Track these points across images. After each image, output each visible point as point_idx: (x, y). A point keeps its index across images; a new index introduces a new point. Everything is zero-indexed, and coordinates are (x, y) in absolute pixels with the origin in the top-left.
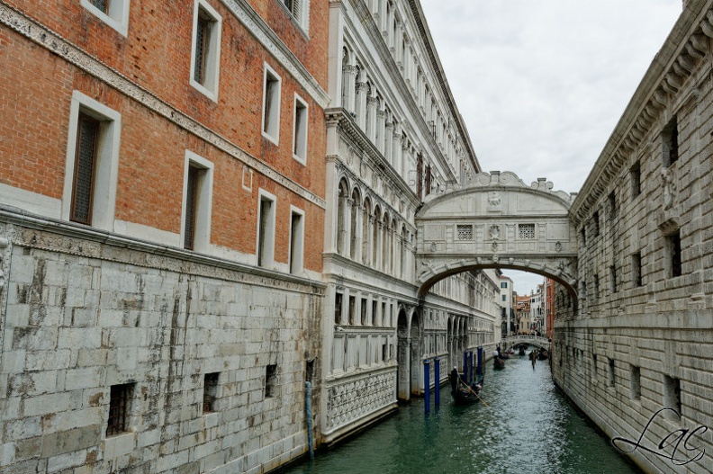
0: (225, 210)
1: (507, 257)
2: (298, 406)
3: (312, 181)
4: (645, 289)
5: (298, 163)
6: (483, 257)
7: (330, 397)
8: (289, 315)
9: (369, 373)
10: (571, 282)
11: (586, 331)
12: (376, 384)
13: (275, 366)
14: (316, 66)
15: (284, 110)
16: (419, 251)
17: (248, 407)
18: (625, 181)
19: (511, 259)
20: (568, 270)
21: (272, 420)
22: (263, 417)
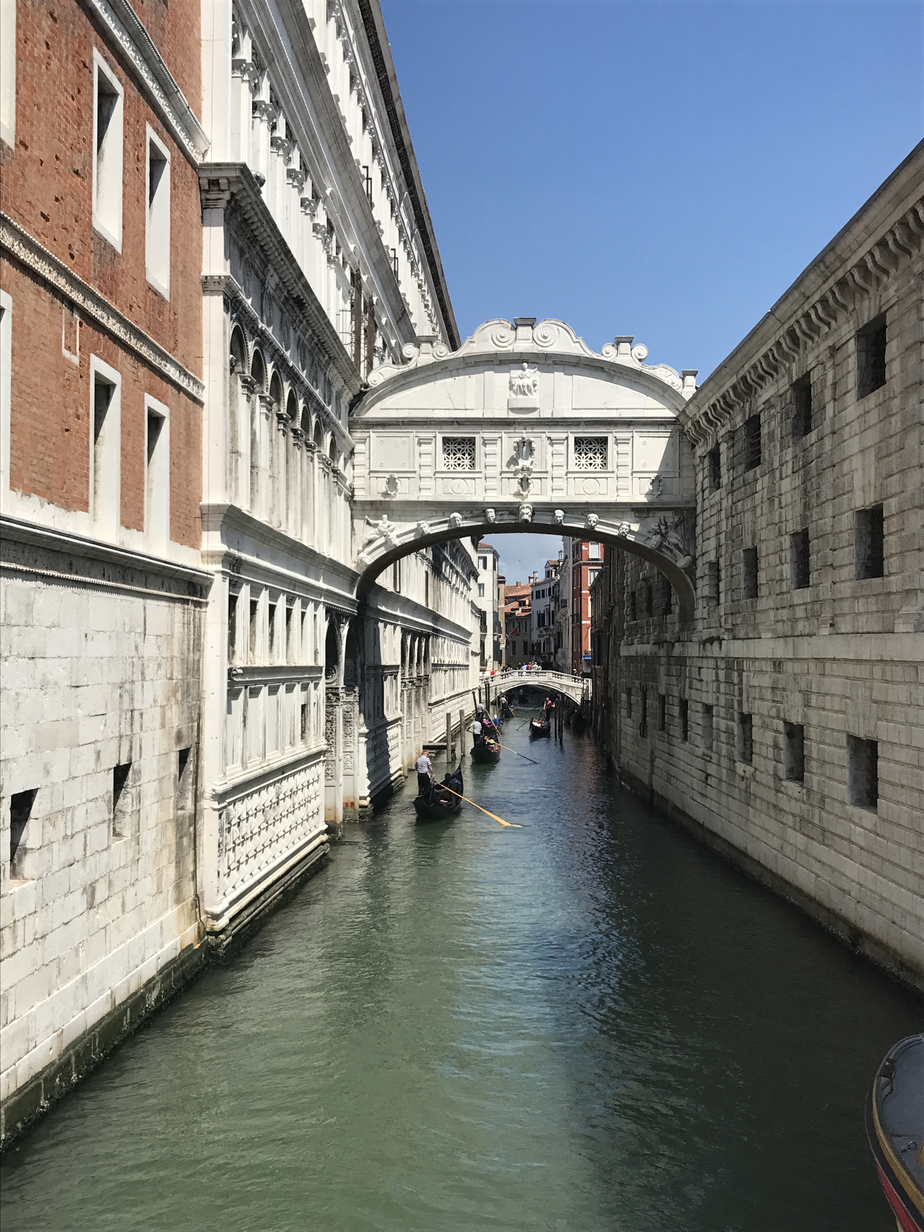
0: (34, 409)
1: (549, 508)
2: (166, 852)
3: (180, 337)
4: (895, 582)
5: (156, 293)
6: (499, 507)
7: (221, 830)
8: (150, 649)
9: (282, 770)
10: (682, 562)
11: (722, 665)
12: (293, 793)
13: (127, 767)
14: (180, 60)
15: (130, 166)
16: (360, 495)
17: (84, 865)
18: (839, 356)
19: (559, 513)
20: (674, 538)
21: (125, 889)
22: (110, 884)
